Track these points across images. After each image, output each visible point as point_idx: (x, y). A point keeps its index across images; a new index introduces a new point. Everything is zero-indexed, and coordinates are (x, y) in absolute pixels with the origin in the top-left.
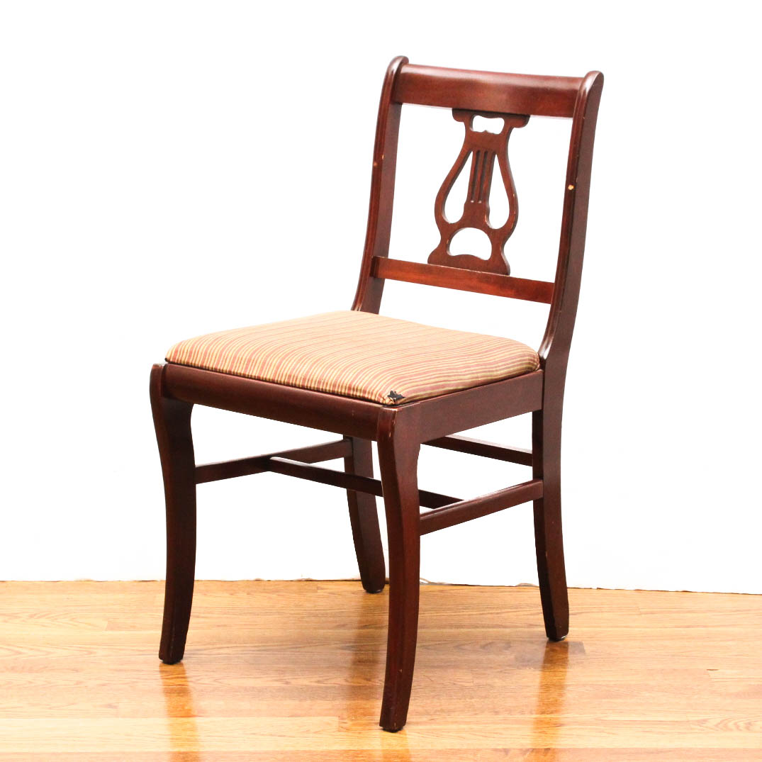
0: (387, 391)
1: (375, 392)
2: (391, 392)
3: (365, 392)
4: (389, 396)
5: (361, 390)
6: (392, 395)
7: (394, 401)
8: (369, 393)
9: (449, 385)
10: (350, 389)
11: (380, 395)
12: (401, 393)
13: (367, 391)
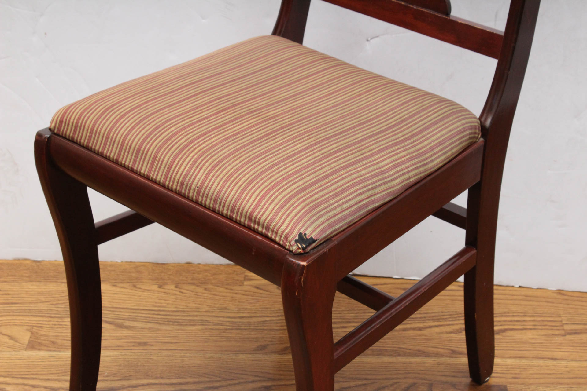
0: (296, 231)
1: (280, 232)
2: (300, 235)
3: (268, 229)
4: (296, 241)
5: (263, 225)
6: (301, 239)
7: (303, 249)
8: (273, 231)
9: (373, 202)
10: (250, 219)
11: (286, 238)
12: (313, 235)
13: (271, 227)
